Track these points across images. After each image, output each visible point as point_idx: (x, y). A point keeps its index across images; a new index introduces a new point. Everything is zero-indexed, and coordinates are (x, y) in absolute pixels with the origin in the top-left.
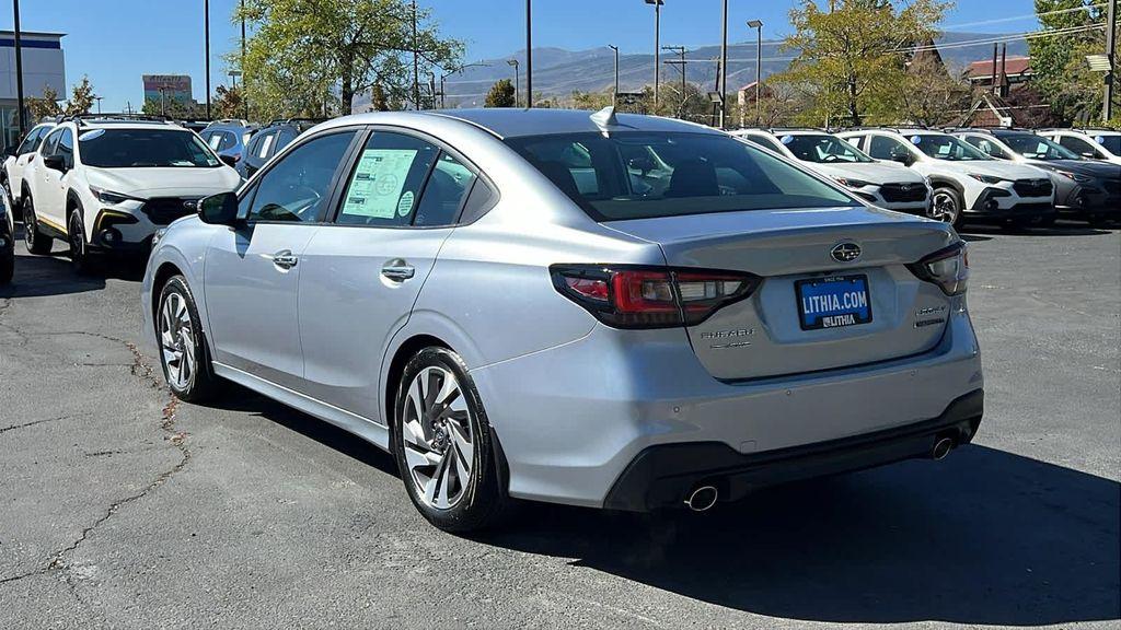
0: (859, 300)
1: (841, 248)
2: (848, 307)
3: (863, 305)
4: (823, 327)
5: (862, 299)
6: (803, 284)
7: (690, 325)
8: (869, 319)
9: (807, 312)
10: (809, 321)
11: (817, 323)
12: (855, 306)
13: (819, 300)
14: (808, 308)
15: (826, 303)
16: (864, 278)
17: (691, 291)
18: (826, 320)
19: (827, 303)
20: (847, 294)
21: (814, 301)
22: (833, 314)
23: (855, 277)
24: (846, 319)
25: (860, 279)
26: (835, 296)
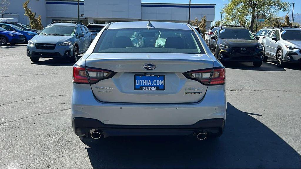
0: (162, 83)
1: (147, 65)
2: (155, 85)
3: (162, 85)
4: (142, 90)
6: (137, 76)
7: (91, 84)
8: (164, 89)
9: (136, 84)
10: (137, 88)
11: (141, 88)
12: (158, 85)
13: (142, 82)
14: (138, 83)
16: (164, 76)
17: (93, 74)
18: (144, 88)
19: (145, 82)
20: (155, 81)
21: (140, 82)
22: (147, 86)
23: (159, 75)
24: (153, 88)
25: (162, 76)
26: (150, 81)
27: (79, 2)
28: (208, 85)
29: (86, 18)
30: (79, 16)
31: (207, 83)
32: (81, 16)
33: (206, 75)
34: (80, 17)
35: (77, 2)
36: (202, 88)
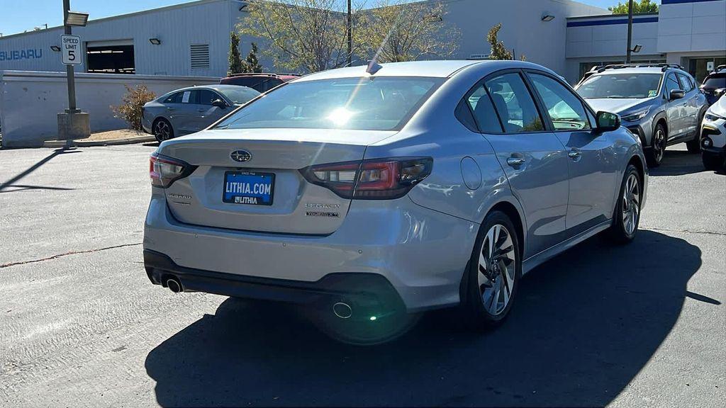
0: (267, 189)
2: (256, 193)
3: (267, 193)
4: (234, 202)
5: (268, 189)
7: (165, 188)
8: (270, 203)
9: (227, 191)
10: (227, 198)
11: (232, 200)
12: (261, 193)
13: (236, 186)
14: (229, 189)
15: (241, 188)
16: (274, 175)
18: (237, 198)
20: (257, 184)
21: (233, 185)
22: (243, 195)
23: (264, 174)
24: (251, 200)
25: (269, 176)
26: (248, 184)
27: (630, 17)
28: (351, 198)
29: (662, 55)
30: (629, 51)
31: (348, 194)
32: (634, 51)
33: (347, 176)
34: (632, 53)
35: (627, 18)
36: (340, 205)
